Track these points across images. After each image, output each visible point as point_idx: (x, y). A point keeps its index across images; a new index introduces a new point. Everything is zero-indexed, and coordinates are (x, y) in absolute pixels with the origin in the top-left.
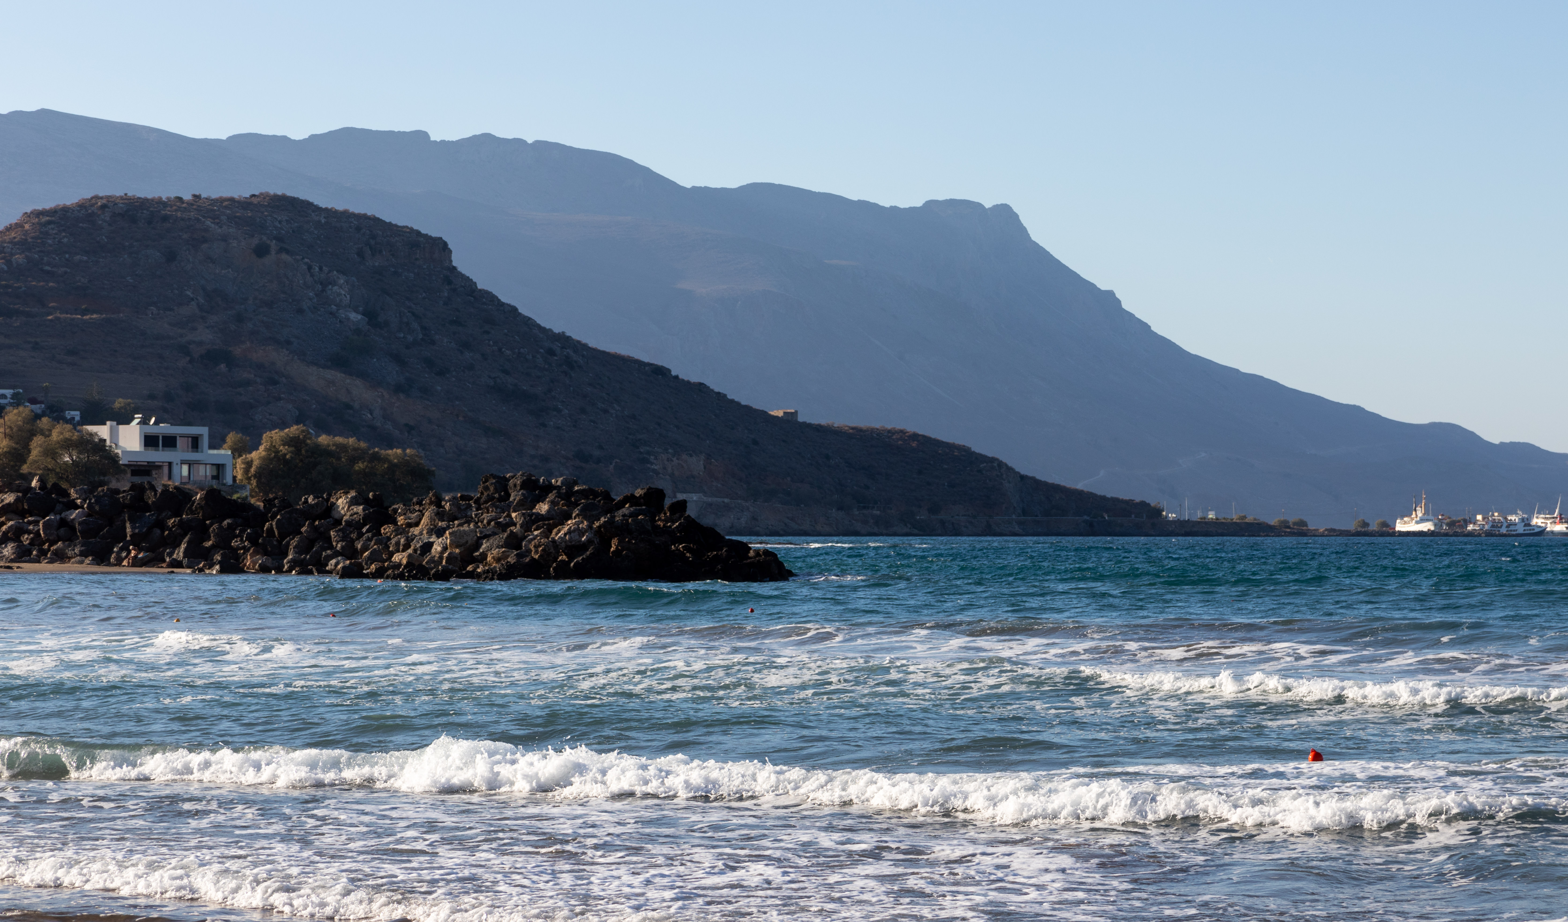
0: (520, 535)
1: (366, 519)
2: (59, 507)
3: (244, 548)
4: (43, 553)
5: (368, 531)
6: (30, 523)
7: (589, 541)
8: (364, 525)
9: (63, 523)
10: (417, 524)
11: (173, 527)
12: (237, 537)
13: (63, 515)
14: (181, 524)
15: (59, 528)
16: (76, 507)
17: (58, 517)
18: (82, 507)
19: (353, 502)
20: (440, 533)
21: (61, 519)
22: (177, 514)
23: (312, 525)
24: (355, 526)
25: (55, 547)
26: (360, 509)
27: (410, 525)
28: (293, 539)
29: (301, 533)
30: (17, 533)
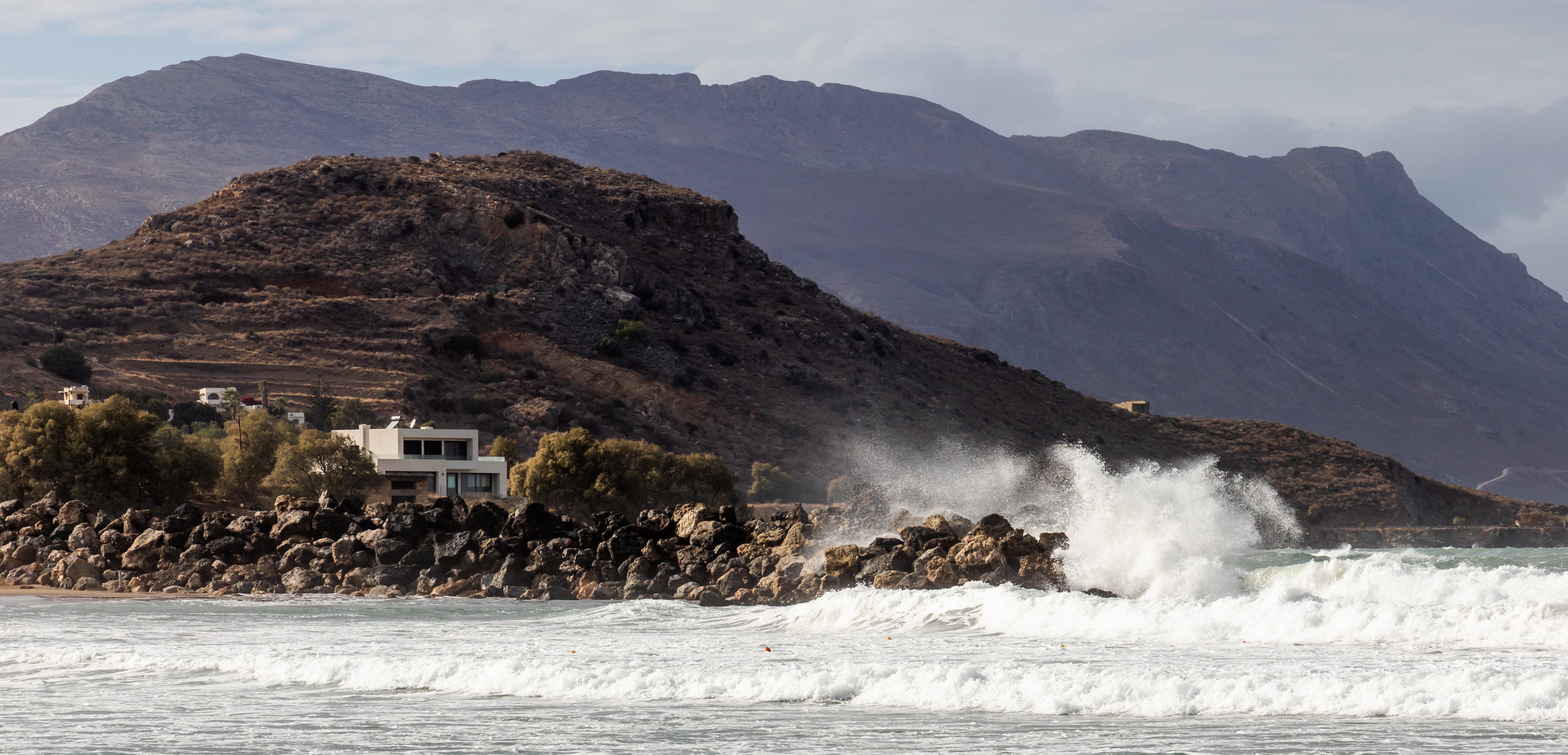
0: (909, 554)
1: (717, 538)
2: (352, 528)
3: (574, 572)
4: (336, 582)
5: (721, 552)
6: (320, 546)
7: (995, 561)
8: (716, 543)
9: (358, 545)
10: (779, 543)
11: (489, 549)
12: (565, 560)
13: (358, 537)
14: (499, 545)
15: (353, 552)
16: (373, 527)
17: (352, 538)
18: (381, 527)
19: (702, 517)
21: (356, 540)
22: (491, 533)
23: (654, 545)
24: (705, 546)
25: (351, 574)
26: (709, 525)
27: (771, 544)
28: (632, 561)
29: (640, 554)
30: (305, 558)
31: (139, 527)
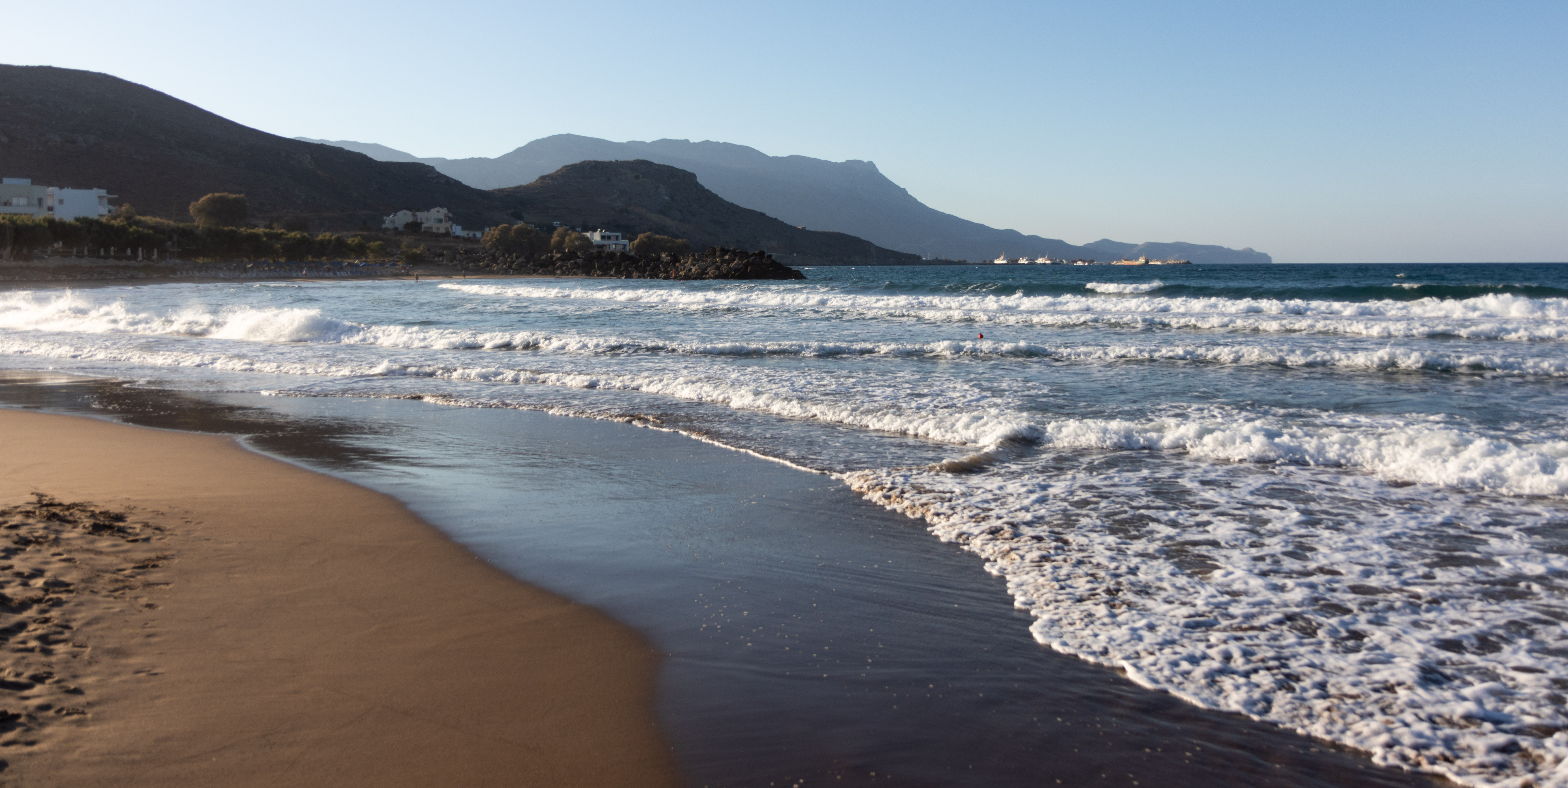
0: (719, 265)
1: (671, 261)
2: (574, 258)
3: (633, 270)
4: (570, 273)
6: (566, 263)
9: (576, 263)
11: (610, 264)
12: (630, 267)
14: (613, 263)
15: (574, 265)
17: (574, 261)
18: (582, 258)
19: (667, 256)
20: (694, 265)
22: (612, 260)
23: (654, 263)
24: (668, 263)
25: (574, 271)
26: (669, 258)
27: (685, 263)
28: (648, 268)
29: (651, 266)
30: (560, 267)
31: (517, 258)
